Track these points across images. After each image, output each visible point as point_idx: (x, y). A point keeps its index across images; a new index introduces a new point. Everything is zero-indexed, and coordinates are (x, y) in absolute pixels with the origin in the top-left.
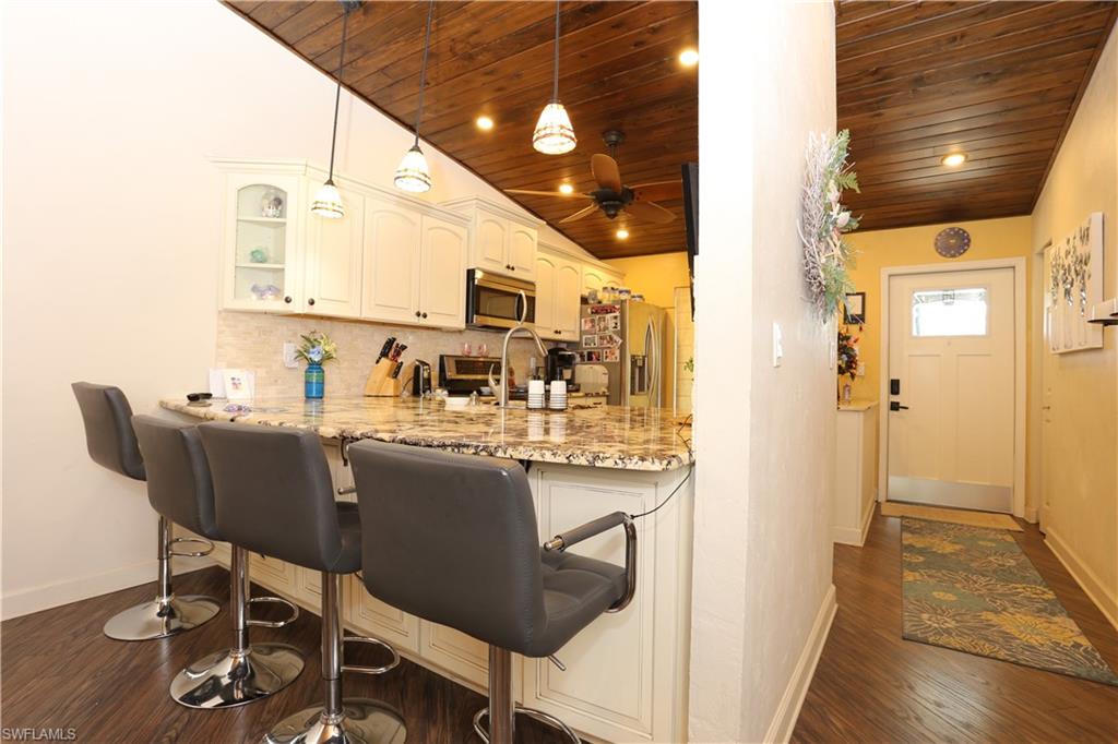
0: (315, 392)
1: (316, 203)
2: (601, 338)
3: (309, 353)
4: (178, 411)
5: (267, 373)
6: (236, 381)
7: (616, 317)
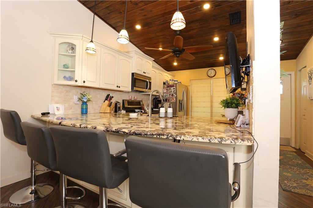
0: (84, 112)
1: (87, 48)
2: (170, 95)
3: (83, 99)
4: (38, 119)
5: (69, 105)
6: (58, 108)
7: (174, 88)
